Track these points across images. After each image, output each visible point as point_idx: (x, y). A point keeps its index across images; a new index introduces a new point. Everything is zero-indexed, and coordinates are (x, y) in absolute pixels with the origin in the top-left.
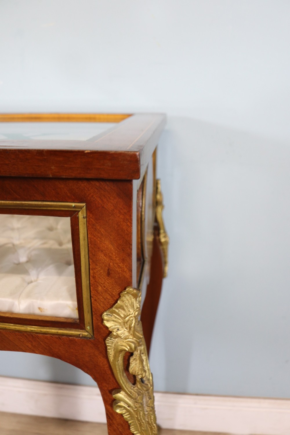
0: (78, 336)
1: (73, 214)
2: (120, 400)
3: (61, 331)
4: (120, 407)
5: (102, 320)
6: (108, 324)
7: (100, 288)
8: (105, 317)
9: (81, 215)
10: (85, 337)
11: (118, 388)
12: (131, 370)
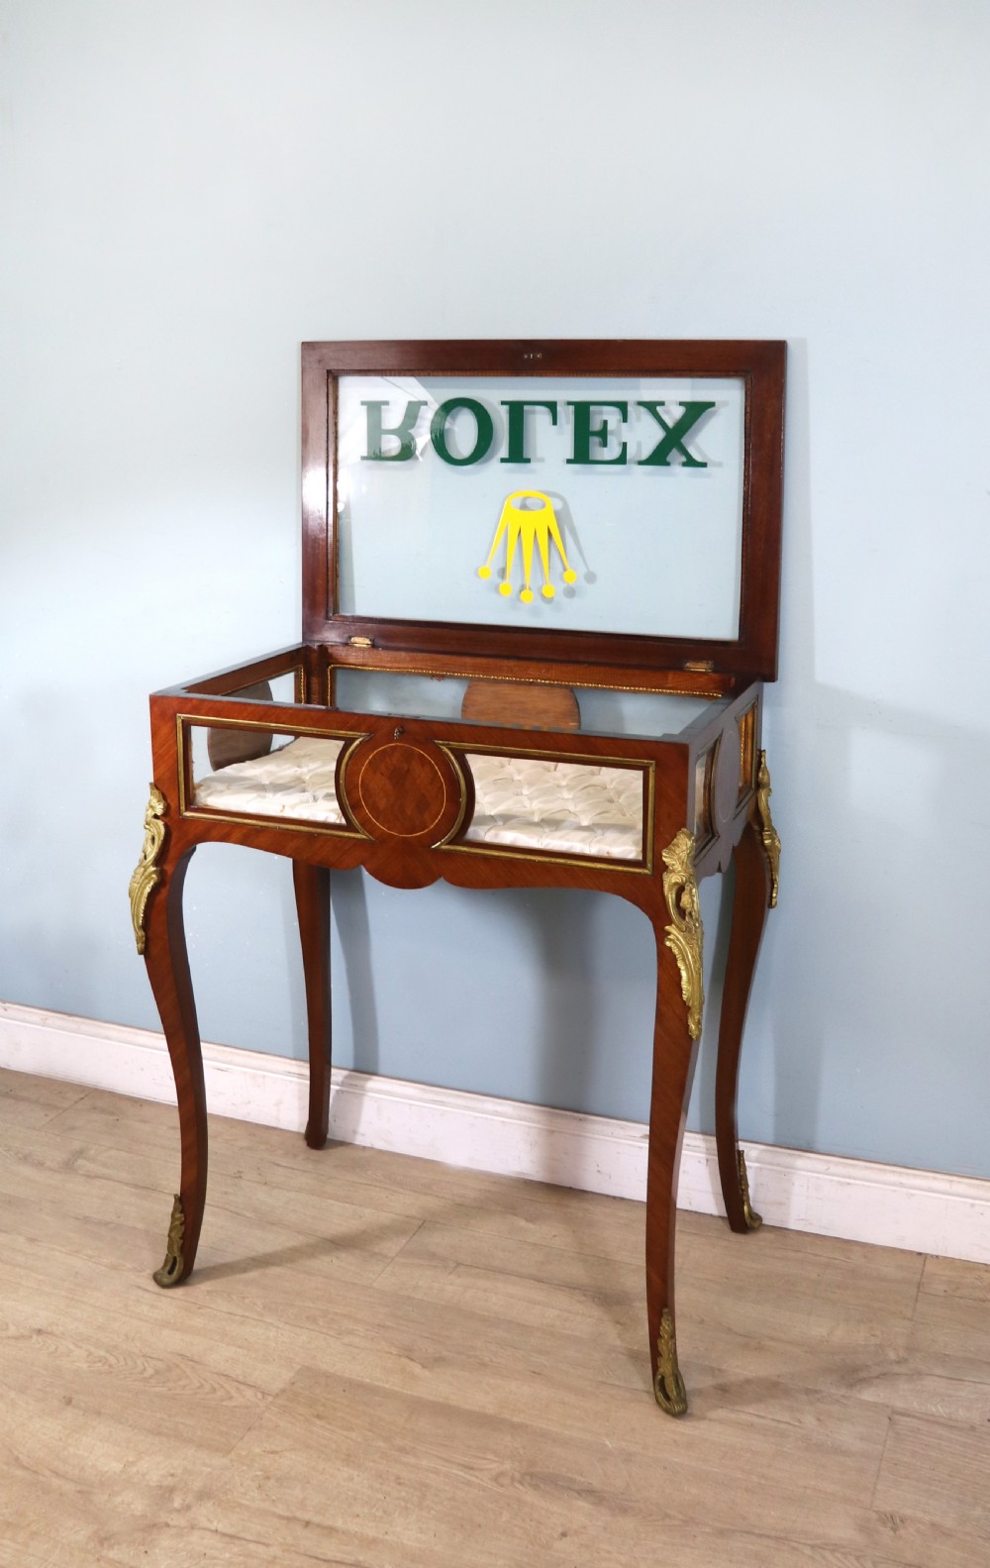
0: (640, 874)
1: (645, 769)
2: (669, 933)
3: (626, 869)
4: (670, 940)
5: (661, 856)
6: (664, 859)
7: (662, 829)
8: (664, 854)
9: (651, 770)
10: (645, 875)
11: (670, 922)
12: (681, 904)
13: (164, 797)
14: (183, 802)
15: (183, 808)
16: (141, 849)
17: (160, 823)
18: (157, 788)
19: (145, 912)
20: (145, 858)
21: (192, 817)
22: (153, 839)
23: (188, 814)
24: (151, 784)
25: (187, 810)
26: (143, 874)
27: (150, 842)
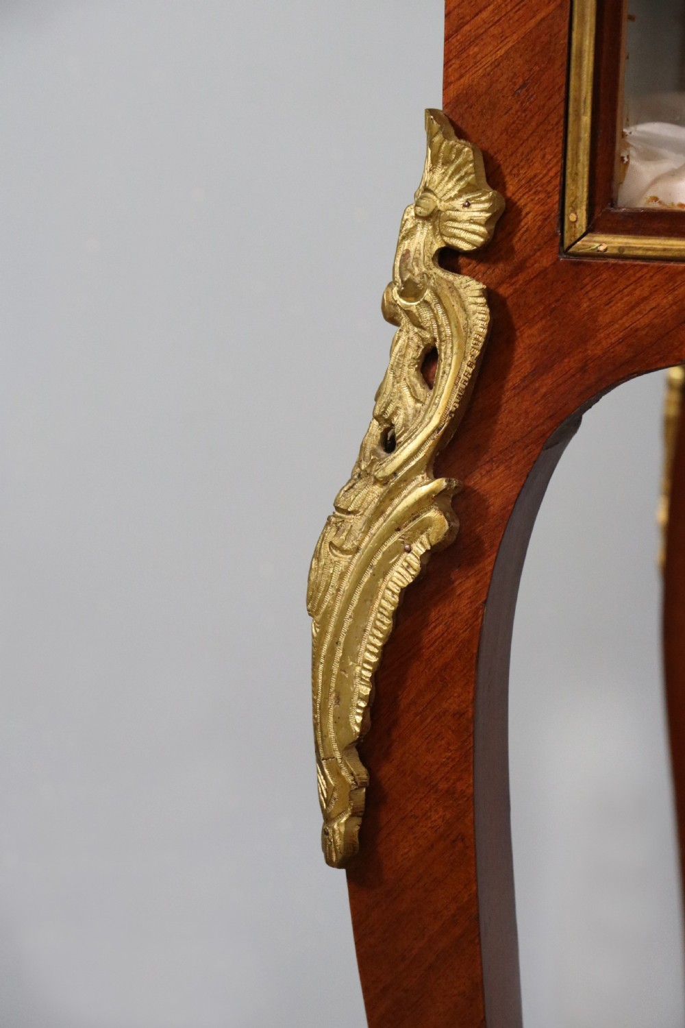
13: (493, 174)
14: (579, 190)
15: (578, 217)
16: (368, 407)
17: (471, 289)
18: (460, 134)
19: (376, 680)
20: (389, 443)
21: (620, 255)
22: (428, 361)
23: (604, 243)
24: (431, 112)
25: (592, 227)
26: (379, 512)
27: (410, 372)
